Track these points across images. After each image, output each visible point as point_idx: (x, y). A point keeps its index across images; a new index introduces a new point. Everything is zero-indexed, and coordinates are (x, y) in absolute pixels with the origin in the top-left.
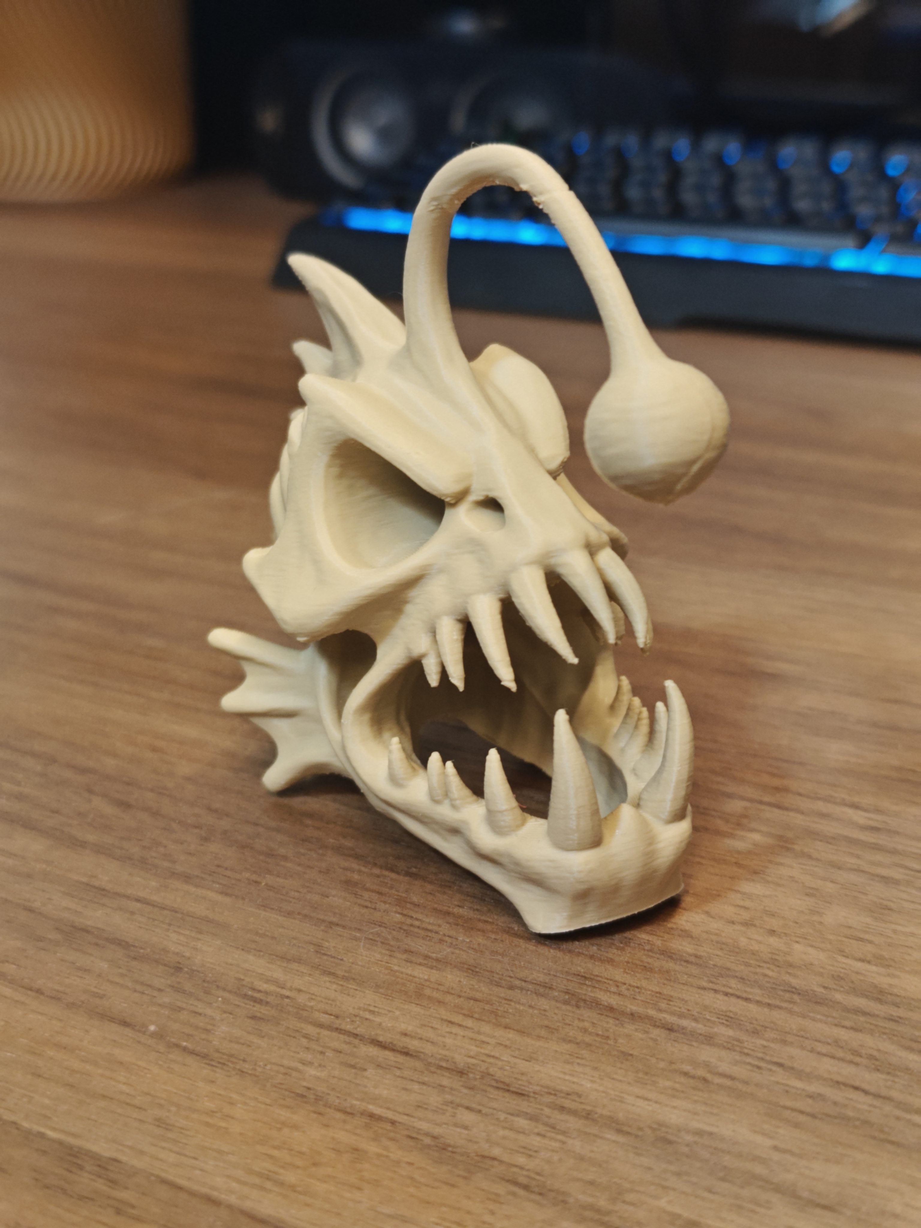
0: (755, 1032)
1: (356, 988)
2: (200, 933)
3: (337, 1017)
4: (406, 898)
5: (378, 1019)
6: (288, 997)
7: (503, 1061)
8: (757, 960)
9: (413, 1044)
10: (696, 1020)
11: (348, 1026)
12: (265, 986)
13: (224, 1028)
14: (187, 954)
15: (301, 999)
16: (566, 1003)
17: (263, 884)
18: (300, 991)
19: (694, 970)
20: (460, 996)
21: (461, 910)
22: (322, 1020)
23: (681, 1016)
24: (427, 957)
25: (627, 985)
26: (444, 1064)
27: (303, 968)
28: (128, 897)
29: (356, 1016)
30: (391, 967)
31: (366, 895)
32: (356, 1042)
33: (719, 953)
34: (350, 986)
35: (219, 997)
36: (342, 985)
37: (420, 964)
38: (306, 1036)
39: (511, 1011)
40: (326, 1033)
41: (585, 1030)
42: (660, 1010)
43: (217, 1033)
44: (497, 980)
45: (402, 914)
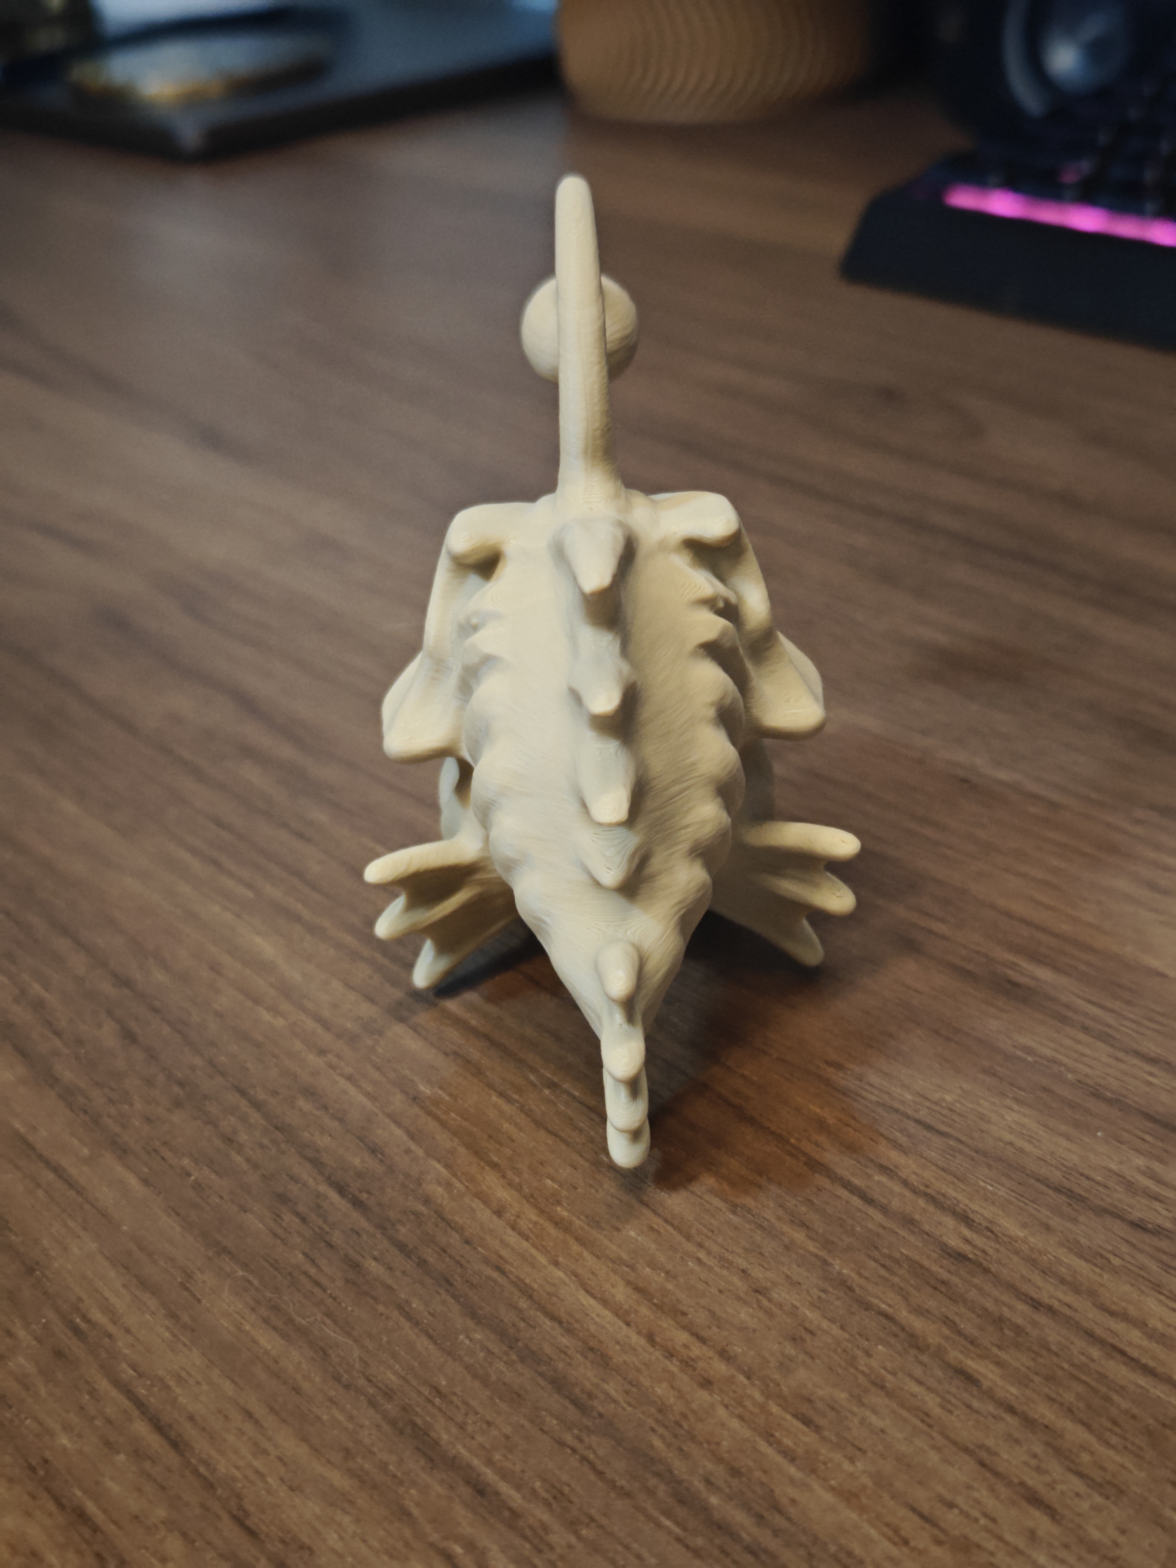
0: (572, 1525)
1: (187, 1342)
2: (85, 1229)
3: (140, 1375)
4: (327, 1233)
5: (178, 1391)
6: (110, 1336)
7: (266, 1482)
8: (657, 1421)
9: (190, 1432)
10: (518, 1487)
11: (143, 1391)
12: (97, 1315)
13: (21, 1360)
14: (53, 1253)
15: (122, 1344)
16: (393, 1423)
17: (193, 1178)
18: (128, 1331)
19: (572, 1413)
20: (285, 1383)
21: (374, 1264)
22: (123, 1375)
23: (506, 1475)
24: (290, 1321)
25: (479, 1415)
26: (202, 1469)
27: (152, 1303)
28: (47, 1163)
29: (161, 1380)
30: (241, 1324)
31: (288, 1218)
32: (136, 1413)
33: (620, 1400)
34: (182, 1338)
35: (44, 1317)
36: (174, 1335)
37: (275, 1328)
38: (93, 1392)
39: (325, 1417)
40: (114, 1393)
41: (383, 1467)
42: (489, 1462)
43: (10, 1364)
44: (341, 1371)
45: (305, 1254)
